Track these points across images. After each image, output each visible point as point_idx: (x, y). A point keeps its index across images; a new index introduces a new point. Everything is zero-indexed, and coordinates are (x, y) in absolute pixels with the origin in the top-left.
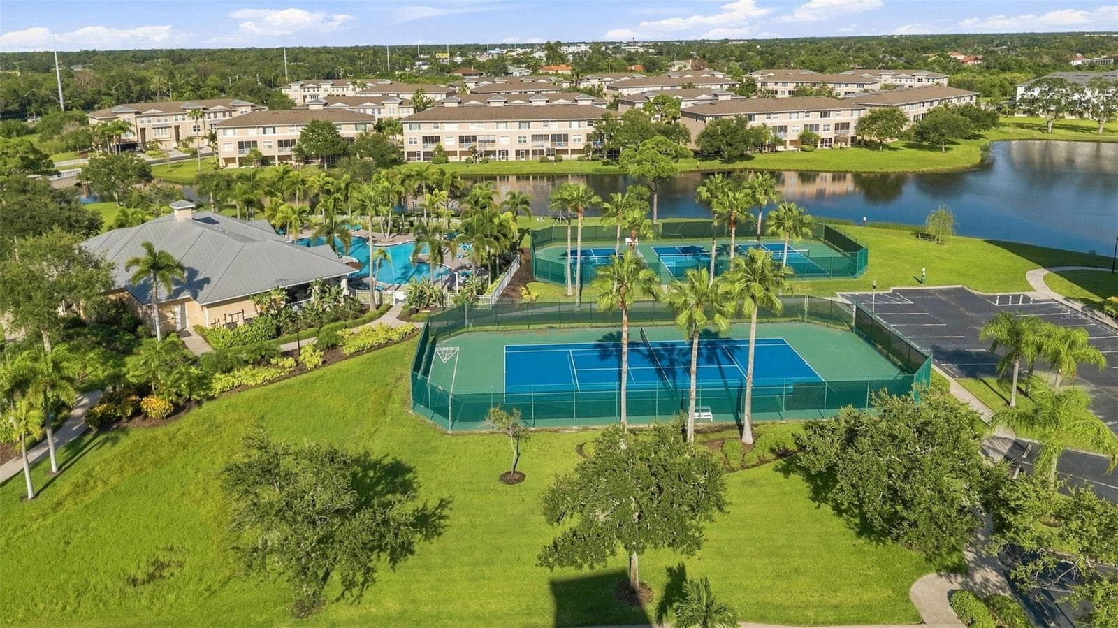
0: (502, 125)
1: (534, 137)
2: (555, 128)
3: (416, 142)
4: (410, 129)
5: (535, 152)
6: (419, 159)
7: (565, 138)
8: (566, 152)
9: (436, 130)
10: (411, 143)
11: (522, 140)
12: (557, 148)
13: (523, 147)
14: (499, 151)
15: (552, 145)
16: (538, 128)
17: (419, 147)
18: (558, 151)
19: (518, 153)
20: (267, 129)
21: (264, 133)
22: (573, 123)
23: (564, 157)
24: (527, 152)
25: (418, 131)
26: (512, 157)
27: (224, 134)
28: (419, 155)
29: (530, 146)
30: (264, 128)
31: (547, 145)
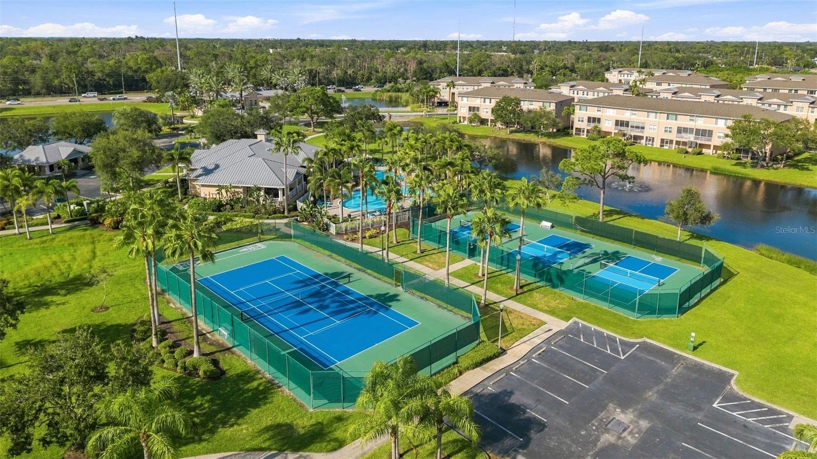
0: (652, 115)
1: (680, 130)
2: (701, 123)
3: (582, 121)
4: (580, 110)
5: (678, 143)
6: (583, 135)
7: (710, 133)
8: (708, 147)
9: (599, 113)
10: (579, 121)
11: (668, 130)
12: (699, 142)
13: (667, 136)
14: (647, 137)
15: (696, 138)
16: (684, 121)
17: (584, 125)
18: (701, 146)
19: (662, 140)
20: (486, 100)
21: (484, 102)
22: (719, 120)
23: (704, 150)
24: (671, 142)
25: (585, 112)
26: (657, 144)
27: (462, 100)
28: (583, 131)
29: (673, 136)
30: (485, 99)
31: (691, 138)
